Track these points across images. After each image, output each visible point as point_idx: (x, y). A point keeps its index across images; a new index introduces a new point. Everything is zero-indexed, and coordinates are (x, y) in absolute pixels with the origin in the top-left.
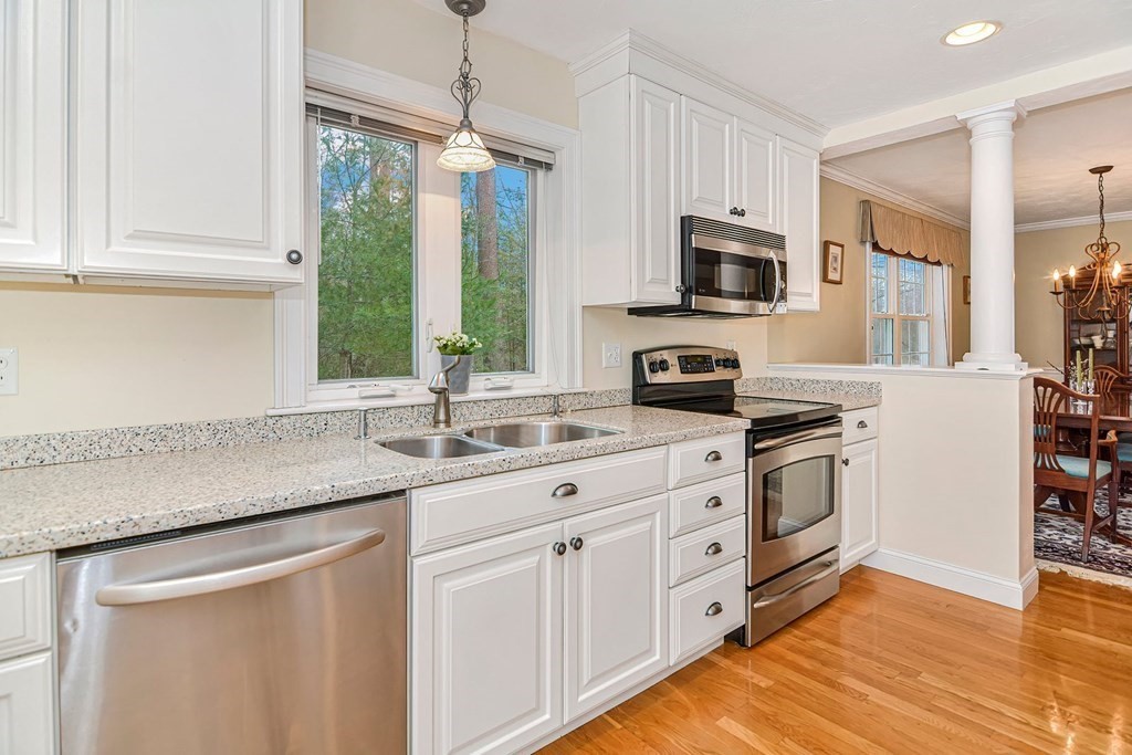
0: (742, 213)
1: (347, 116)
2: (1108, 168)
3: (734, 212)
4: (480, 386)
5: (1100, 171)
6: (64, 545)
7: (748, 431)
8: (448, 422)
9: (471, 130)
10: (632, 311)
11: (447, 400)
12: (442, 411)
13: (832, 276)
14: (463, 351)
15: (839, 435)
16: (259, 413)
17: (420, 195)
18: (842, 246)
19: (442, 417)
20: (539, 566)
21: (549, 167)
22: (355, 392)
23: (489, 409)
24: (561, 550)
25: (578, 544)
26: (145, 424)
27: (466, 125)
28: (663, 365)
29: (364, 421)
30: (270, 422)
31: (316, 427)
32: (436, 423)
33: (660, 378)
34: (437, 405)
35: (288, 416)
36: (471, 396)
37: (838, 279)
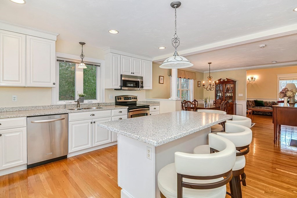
0: (133, 73)
1: (64, 61)
2: (211, 63)
3: (132, 73)
4: (86, 102)
5: (210, 63)
6: (28, 116)
7: (128, 109)
8: (79, 107)
9: (83, 62)
10: (115, 89)
11: (79, 103)
12: (78, 105)
13: (161, 82)
14: (83, 96)
15: (149, 110)
16: (50, 105)
17: (76, 72)
18: (163, 77)
19: (78, 106)
20: (88, 125)
21: (99, 66)
22: (65, 102)
23: (87, 105)
24: (92, 123)
25: (94, 122)
26: (33, 106)
27: (82, 62)
28: (121, 99)
29: (65, 106)
30: (51, 106)
31: (58, 107)
32: (77, 107)
33: (120, 101)
34: (78, 104)
35: (54, 105)
36: (84, 103)
37: (163, 83)
